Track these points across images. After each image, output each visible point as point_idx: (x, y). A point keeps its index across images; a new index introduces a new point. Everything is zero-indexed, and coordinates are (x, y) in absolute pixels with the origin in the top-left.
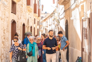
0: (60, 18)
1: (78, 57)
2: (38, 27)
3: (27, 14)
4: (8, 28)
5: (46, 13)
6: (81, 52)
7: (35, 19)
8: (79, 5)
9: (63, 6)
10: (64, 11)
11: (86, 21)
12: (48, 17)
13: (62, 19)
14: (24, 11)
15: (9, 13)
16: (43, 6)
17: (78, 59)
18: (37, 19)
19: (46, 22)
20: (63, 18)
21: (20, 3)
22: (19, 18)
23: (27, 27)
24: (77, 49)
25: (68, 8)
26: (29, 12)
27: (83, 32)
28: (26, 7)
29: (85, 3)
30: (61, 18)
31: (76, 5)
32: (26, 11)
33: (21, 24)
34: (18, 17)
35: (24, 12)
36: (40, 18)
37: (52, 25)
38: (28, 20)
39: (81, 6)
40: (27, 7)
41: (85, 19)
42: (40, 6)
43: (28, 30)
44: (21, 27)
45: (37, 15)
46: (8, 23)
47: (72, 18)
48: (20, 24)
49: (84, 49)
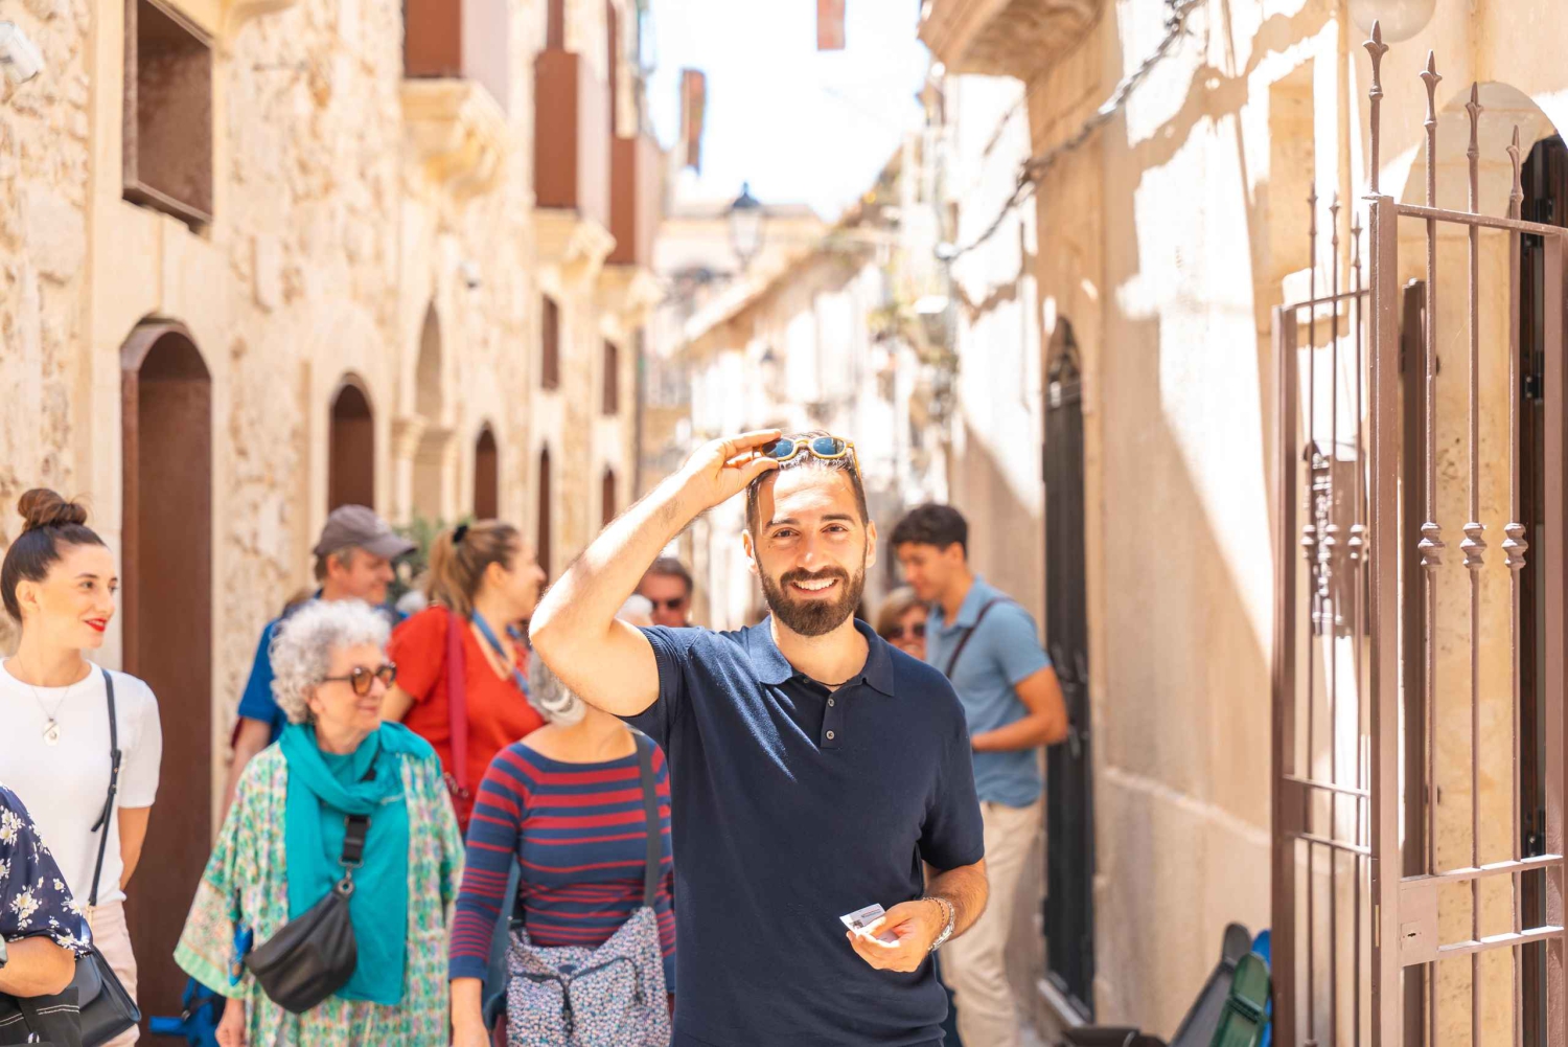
0: (958, 293)
1: (1234, 932)
2: (611, 442)
3: (416, 218)
4: (67, 459)
5: (744, 203)
6: (1263, 838)
7: (551, 309)
8: (1244, 79)
9: (1010, 89)
10: (1026, 178)
11: (1347, 344)
12: (797, 269)
13: (990, 304)
14: (347, 174)
15: (84, 207)
16: (694, 88)
17: (1224, 969)
18: (599, 305)
19: (756, 348)
20: (1008, 292)
21: (287, 33)
22: (272, 292)
23: (409, 444)
24: (1210, 797)
25: (1075, 126)
26: (438, 198)
27: (1303, 526)
28: (393, 110)
29: (1323, 46)
30: (977, 296)
31: (1204, 72)
32: (385, 168)
33: (304, 396)
34: (246, 273)
35: (362, 197)
36: (646, 286)
37: (852, 401)
38: (431, 319)
39: (1276, 88)
40: (405, 101)
41: (1324, 310)
42: (639, 86)
43: (427, 488)
44: (301, 436)
45: (593, 235)
46: (68, 379)
47: (1135, 298)
48: (284, 397)
49: (1306, 789)
